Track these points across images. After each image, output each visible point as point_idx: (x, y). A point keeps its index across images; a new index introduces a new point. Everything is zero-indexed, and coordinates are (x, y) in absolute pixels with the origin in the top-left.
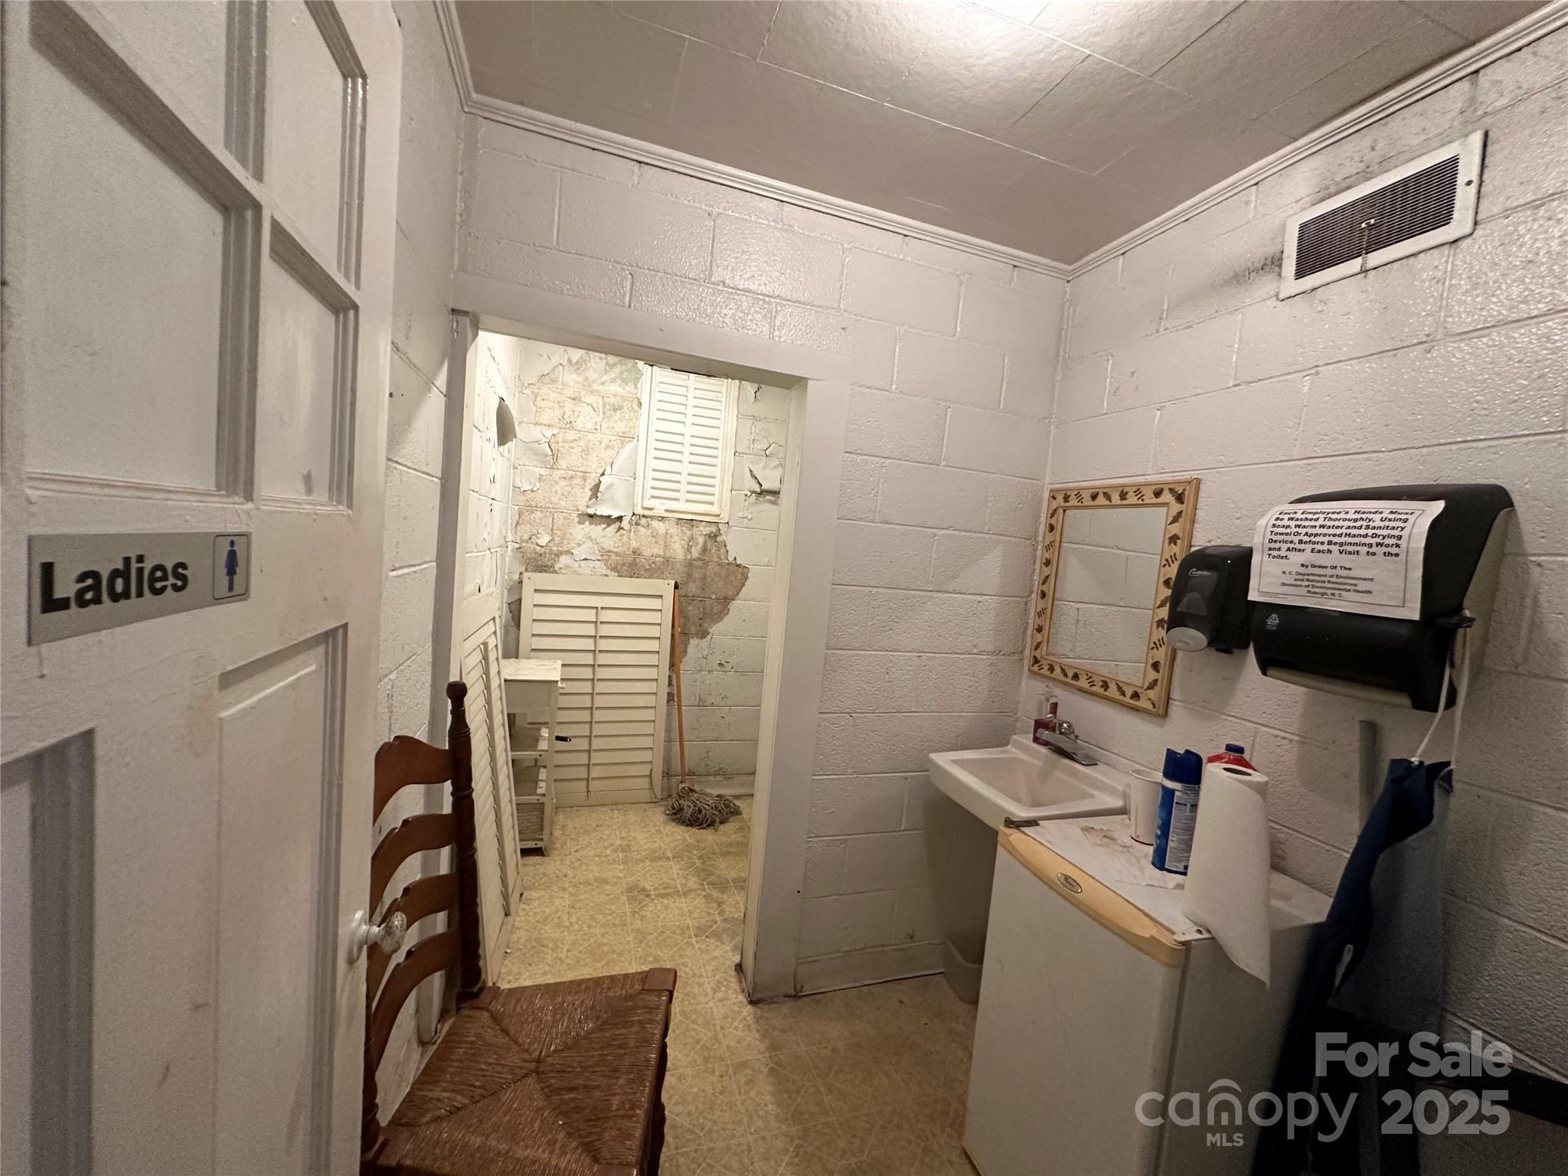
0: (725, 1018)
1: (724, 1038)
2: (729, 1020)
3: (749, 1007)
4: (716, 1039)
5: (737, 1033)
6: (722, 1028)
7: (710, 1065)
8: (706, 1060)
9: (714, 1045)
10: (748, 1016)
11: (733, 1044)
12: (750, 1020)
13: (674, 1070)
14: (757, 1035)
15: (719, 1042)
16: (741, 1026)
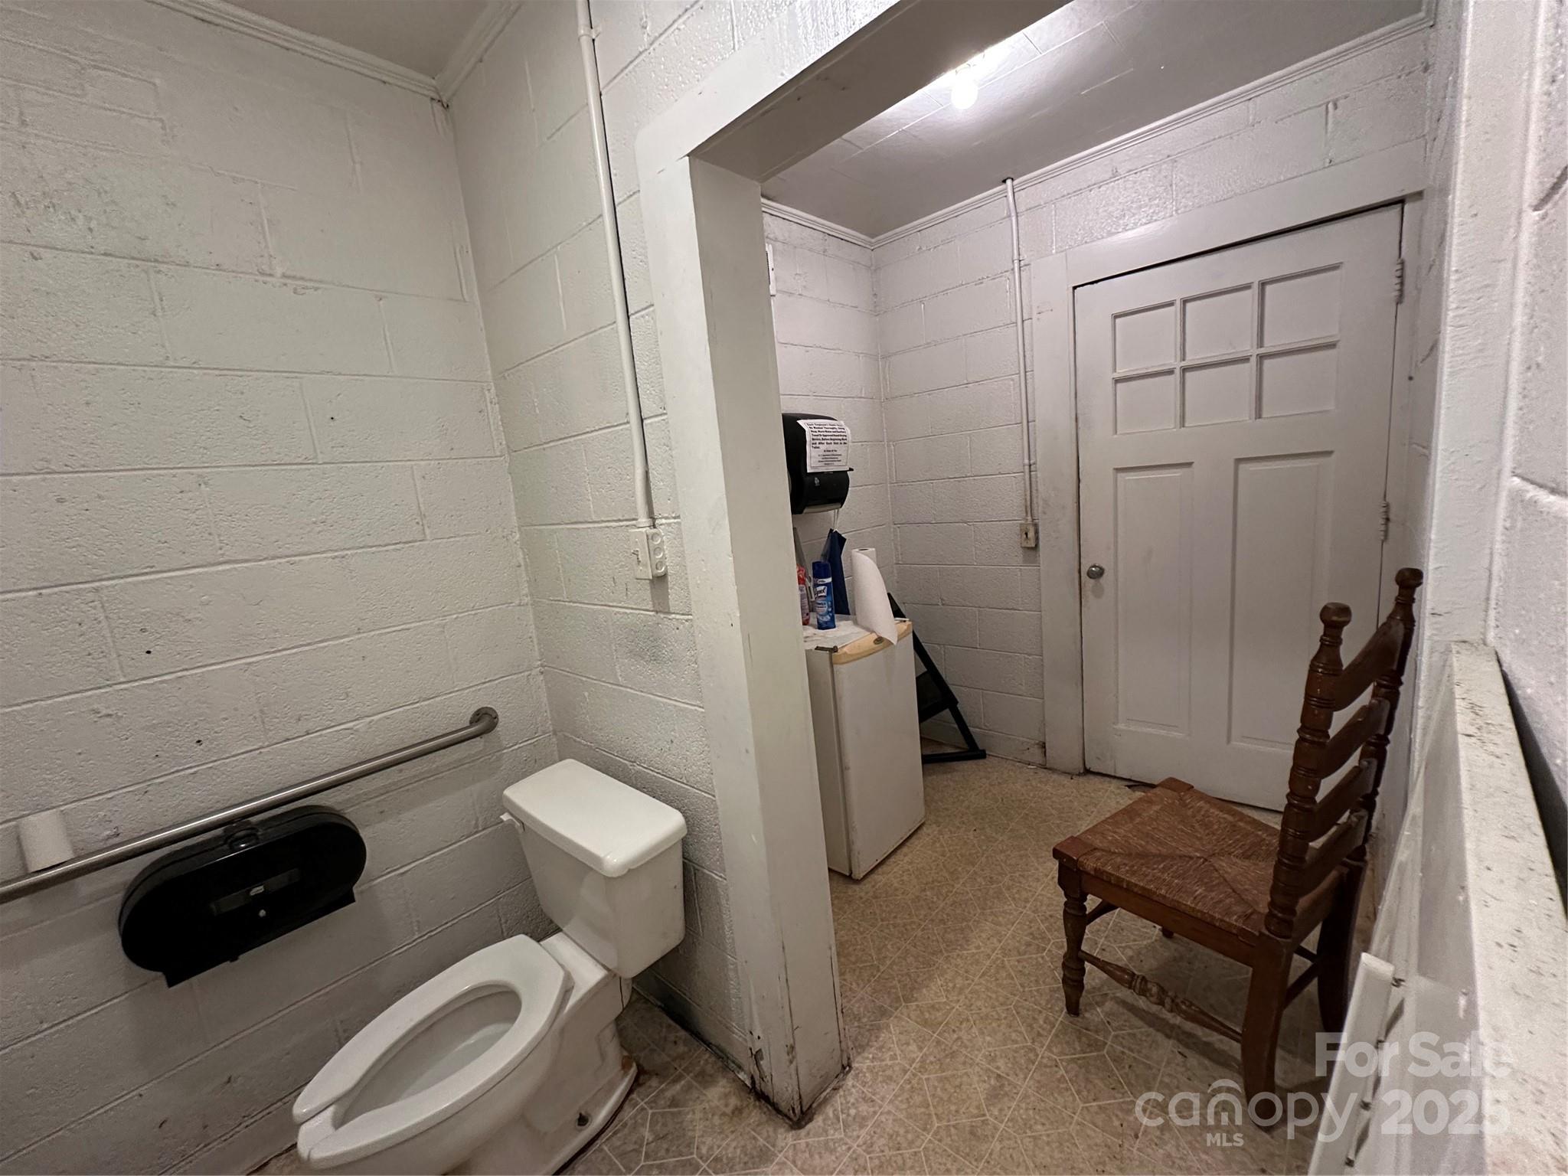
0: (890, 1078)
1: (913, 1060)
2: (889, 1072)
3: (855, 1065)
4: (923, 1068)
5: (898, 1052)
6: (905, 1071)
7: (955, 1048)
8: (953, 1055)
9: (932, 1063)
10: (867, 1058)
11: (913, 1047)
12: (869, 1054)
13: (992, 1072)
14: (883, 1036)
15: (923, 1061)
16: (887, 1056)
